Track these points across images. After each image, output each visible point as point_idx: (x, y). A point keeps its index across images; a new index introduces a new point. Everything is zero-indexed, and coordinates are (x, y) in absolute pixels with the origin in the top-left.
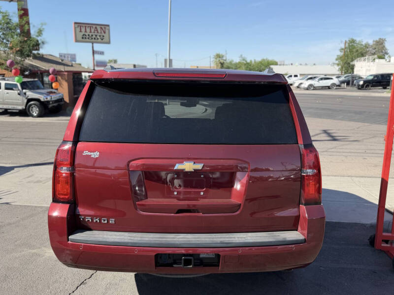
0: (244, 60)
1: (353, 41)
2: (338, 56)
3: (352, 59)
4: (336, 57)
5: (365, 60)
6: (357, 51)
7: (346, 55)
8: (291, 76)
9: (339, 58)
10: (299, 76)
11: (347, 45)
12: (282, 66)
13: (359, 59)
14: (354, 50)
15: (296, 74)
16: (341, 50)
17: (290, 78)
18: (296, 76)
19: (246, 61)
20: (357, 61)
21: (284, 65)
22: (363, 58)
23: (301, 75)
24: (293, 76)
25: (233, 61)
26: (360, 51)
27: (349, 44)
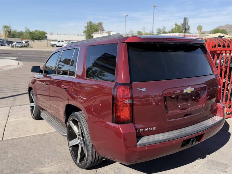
0: (28, 30)
1: (91, 23)
2: (84, 30)
3: (92, 32)
4: (83, 31)
5: (98, 33)
6: (94, 28)
7: (88, 30)
8: (60, 41)
9: (85, 32)
10: (64, 41)
11: (88, 24)
12: (52, 35)
13: (95, 32)
14: (92, 28)
15: (62, 40)
16: (85, 27)
17: (59, 42)
18: (62, 41)
19: (29, 31)
20: (94, 34)
21: (53, 34)
22: (97, 32)
23: (66, 41)
24: (61, 41)
25: (16, 31)
26: (95, 28)
27: (89, 24)
